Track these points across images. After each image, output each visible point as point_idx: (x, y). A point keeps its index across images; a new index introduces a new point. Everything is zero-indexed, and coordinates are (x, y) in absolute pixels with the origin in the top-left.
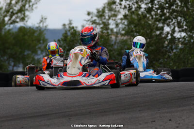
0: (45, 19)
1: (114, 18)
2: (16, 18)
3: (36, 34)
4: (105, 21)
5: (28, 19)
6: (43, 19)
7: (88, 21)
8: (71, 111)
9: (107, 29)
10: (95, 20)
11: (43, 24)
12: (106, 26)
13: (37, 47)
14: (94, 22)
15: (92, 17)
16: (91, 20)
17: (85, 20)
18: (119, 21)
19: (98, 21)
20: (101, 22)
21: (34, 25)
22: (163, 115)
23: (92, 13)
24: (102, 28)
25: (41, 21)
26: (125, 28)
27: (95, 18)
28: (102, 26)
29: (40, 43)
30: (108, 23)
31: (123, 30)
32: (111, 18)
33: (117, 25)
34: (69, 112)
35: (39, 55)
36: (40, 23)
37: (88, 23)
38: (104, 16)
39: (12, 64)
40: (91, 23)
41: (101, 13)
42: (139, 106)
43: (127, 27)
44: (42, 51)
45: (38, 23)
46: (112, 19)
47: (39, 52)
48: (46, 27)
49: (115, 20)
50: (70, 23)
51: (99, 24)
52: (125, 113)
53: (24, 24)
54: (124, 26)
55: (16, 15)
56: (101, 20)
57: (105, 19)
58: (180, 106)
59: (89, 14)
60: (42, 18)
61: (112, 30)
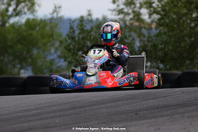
0: (60, 7)
3: (48, 28)
4: (136, 9)
7: (114, 10)
10: (122, 9)
11: (57, 14)
12: (137, 16)
13: (49, 44)
15: (118, 6)
16: (118, 9)
17: (110, 10)
20: (130, 11)
21: (46, 16)
24: (131, 19)
25: (55, 11)
28: (131, 16)
29: (53, 39)
30: (139, 12)
33: (150, 15)
35: (53, 54)
36: (53, 13)
37: (114, 13)
38: (134, 3)
39: (19, 66)
40: (117, 13)
44: (57, 49)
45: (50, 14)
47: (53, 51)
48: (61, 18)
50: (90, 15)
51: (129, 14)
53: (34, 15)
56: (131, 8)
57: (135, 7)
59: (114, 1)
60: (56, 7)
61: (142, 21)
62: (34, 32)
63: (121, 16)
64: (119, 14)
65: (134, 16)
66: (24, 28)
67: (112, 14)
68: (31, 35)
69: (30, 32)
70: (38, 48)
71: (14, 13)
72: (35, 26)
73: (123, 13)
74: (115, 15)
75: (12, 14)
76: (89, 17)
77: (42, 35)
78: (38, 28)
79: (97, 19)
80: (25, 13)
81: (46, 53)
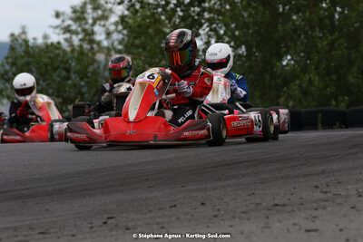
1: (102, 23)
4: (87, 27)
7: (57, 27)
8: (29, 189)
9: (92, 42)
10: (69, 26)
12: (89, 36)
14: (67, 30)
15: (63, 21)
16: (62, 26)
17: (51, 27)
18: (112, 28)
19: (74, 27)
20: (79, 29)
22: (191, 195)
23: (64, 13)
24: (81, 40)
26: (123, 39)
27: (69, 22)
28: (81, 36)
30: (92, 30)
31: (120, 43)
32: (98, 22)
33: (109, 34)
34: (23, 190)
37: (58, 31)
38: (85, 19)
40: (62, 32)
41: (78, 14)
42: (147, 180)
43: (126, 38)
46: (100, 25)
49: (104, 26)
51: (76, 33)
52: (122, 192)
54: (120, 36)
56: (80, 26)
57: (87, 23)
58: (220, 180)
59: (57, 15)
61: (99, 43)
63: (67, 36)
64: (64, 33)
65: (85, 36)
67: (54, 33)
73: (69, 31)
74: (59, 34)
76: (23, 37)
79: (35, 39)
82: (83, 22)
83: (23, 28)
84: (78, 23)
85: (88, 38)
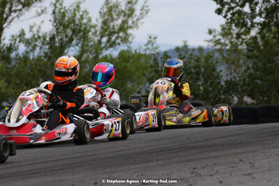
0: (155, 38)
1: (244, 37)
2: (117, 38)
3: (142, 60)
4: (233, 40)
5: (132, 38)
6: (152, 39)
7: (210, 41)
10: (219, 40)
11: (152, 45)
14: (218, 42)
15: (214, 36)
16: (214, 40)
17: (206, 41)
19: (223, 41)
20: (227, 42)
23: (215, 30)
24: (228, 50)
25: (149, 42)
27: (219, 37)
28: (228, 47)
30: (237, 43)
36: (148, 44)
37: (211, 43)
38: (231, 34)
40: (214, 44)
41: (226, 31)
45: (145, 45)
48: (156, 48)
51: (227, 45)
53: (129, 47)
55: (116, 35)
56: (228, 39)
57: (232, 37)
59: (210, 32)
60: (150, 37)
62: (128, 65)
63: (219, 46)
64: (216, 45)
65: (231, 47)
66: (118, 60)
68: (125, 67)
69: (124, 64)
70: (132, 81)
71: (108, 45)
72: (129, 57)
73: (219, 44)
75: (106, 45)
77: (136, 68)
78: (131, 61)
79: (193, 50)
80: (119, 44)
81: (141, 86)
82: (230, 37)
83: (185, 42)
84: (225, 38)
85: (233, 48)
